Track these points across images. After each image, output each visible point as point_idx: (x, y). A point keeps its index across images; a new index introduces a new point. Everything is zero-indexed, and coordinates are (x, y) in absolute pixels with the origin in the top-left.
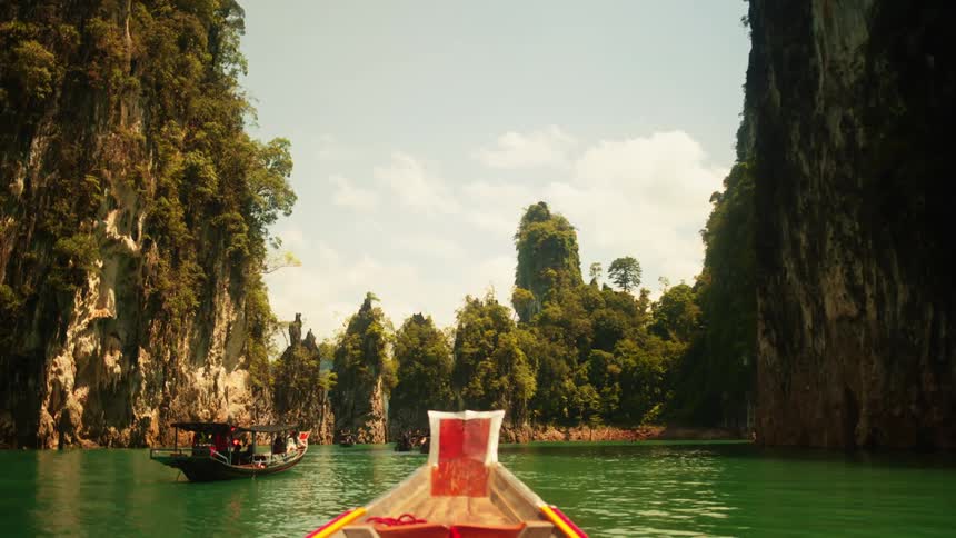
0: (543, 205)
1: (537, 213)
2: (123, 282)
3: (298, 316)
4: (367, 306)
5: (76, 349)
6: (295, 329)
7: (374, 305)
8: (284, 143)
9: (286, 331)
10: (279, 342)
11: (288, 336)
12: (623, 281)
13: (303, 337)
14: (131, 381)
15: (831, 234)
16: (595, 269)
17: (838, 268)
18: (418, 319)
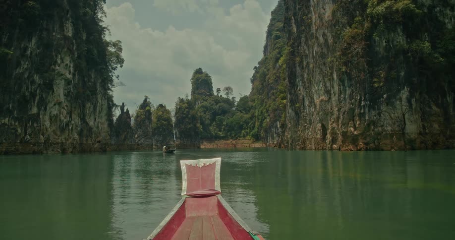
0: (200, 69)
1: (199, 71)
2: (66, 89)
3: (123, 104)
4: (146, 100)
5: (50, 113)
6: (122, 108)
7: (148, 100)
8: (119, 41)
9: (119, 109)
10: (117, 113)
11: (120, 111)
12: (228, 94)
13: (125, 111)
14: (70, 124)
15: (318, 72)
16: (218, 90)
17: (321, 83)
18: (161, 106)
